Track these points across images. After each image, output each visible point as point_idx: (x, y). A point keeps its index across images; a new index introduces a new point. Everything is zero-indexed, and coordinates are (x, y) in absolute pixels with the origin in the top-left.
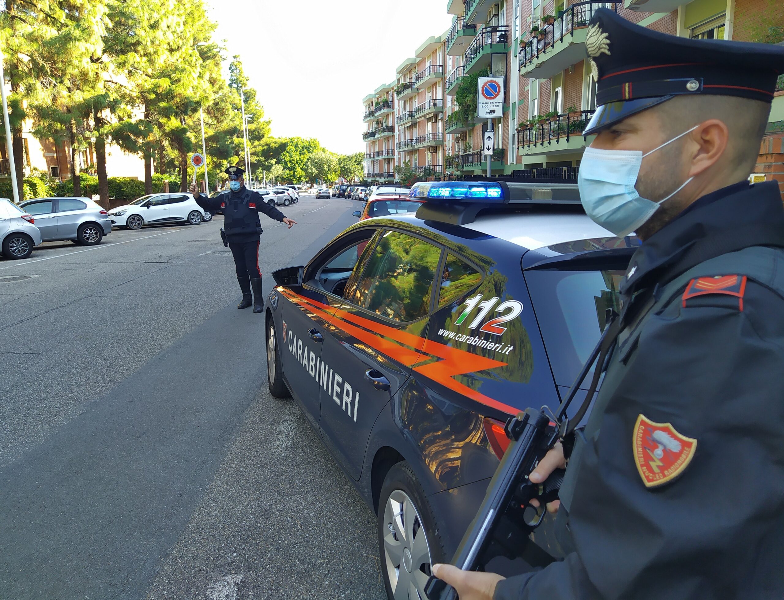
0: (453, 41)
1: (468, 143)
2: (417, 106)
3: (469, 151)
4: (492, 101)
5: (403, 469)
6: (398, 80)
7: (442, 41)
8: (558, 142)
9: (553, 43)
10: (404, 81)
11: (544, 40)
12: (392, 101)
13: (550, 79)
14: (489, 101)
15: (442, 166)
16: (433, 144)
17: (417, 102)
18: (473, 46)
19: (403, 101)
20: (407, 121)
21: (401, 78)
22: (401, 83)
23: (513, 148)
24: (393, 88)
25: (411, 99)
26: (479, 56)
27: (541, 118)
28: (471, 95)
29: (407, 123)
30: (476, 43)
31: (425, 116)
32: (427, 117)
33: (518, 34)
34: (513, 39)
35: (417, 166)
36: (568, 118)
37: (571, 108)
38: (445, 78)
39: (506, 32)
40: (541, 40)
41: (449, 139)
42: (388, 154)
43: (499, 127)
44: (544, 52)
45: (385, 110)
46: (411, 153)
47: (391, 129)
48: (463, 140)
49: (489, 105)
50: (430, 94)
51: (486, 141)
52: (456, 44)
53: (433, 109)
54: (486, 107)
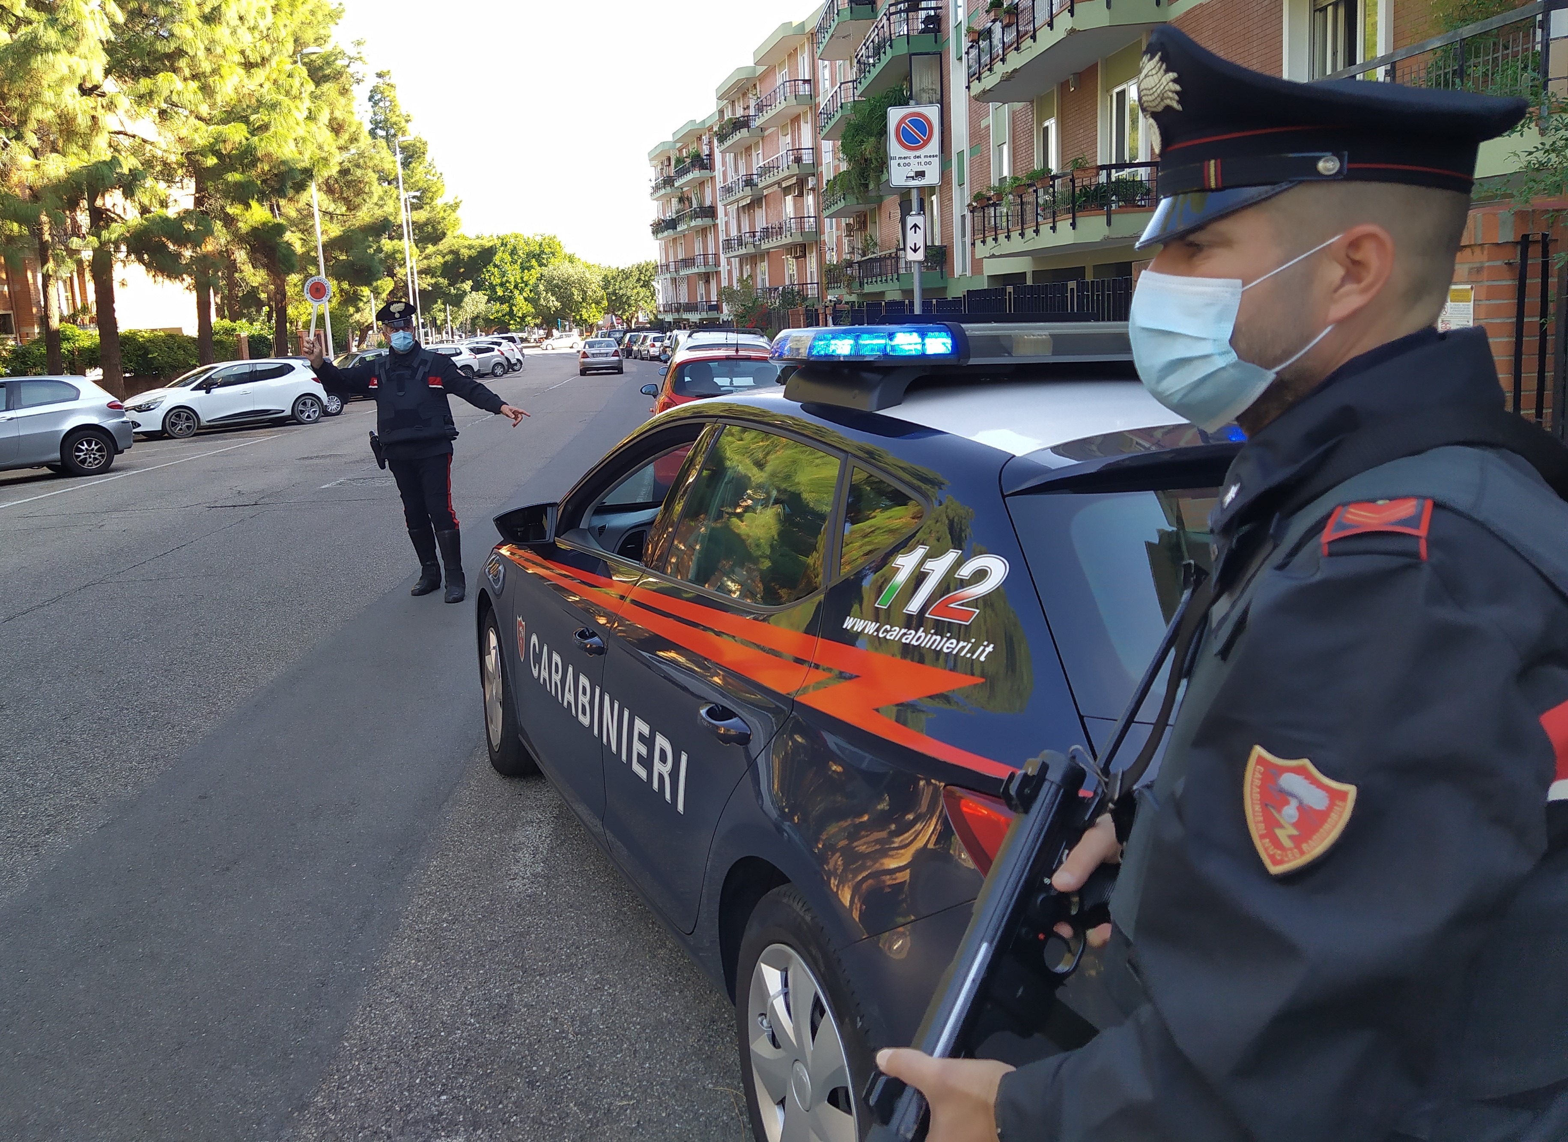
0: (831, 31)
1: (871, 237)
2: (761, 164)
3: (874, 253)
4: (917, 153)
5: (785, 900)
6: (721, 112)
7: (807, 31)
8: (1054, 228)
9: (1035, 31)
10: (734, 112)
11: (1015, 26)
12: (710, 155)
13: (1032, 102)
14: (912, 154)
15: (818, 283)
16: (799, 239)
17: (761, 156)
18: (872, 41)
19: (732, 155)
20: (742, 194)
21: (727, 108)
22: (726, 118)
23: (964, 243)
24: (710, 129)
25: (748, 149)
26: (885, 59)
27: (1018, 183)
28: (872, 139)
29: (743, 198)
30: (878, 35)
31: (779, 183)
32: (784, 185)
33: (961, 14)
34: (952, 24)
35: (767, 286)
36: (1072, 180)
37: (1076, 160)
38: (817, 106)
39: (938, 11)
40: (1009, 25)
41: (831, 228)
42: (706, 264)
43: (932, 202)
44: (1017, 49)
45: (695, 174)
46: (753, 259)
47: (710, 212)
48: (859, 229)
49: (913, 161)
50: (788, 139)
51: (910, 233)
52: (838, 38)
53: (795, 169)
54: (905, 165)
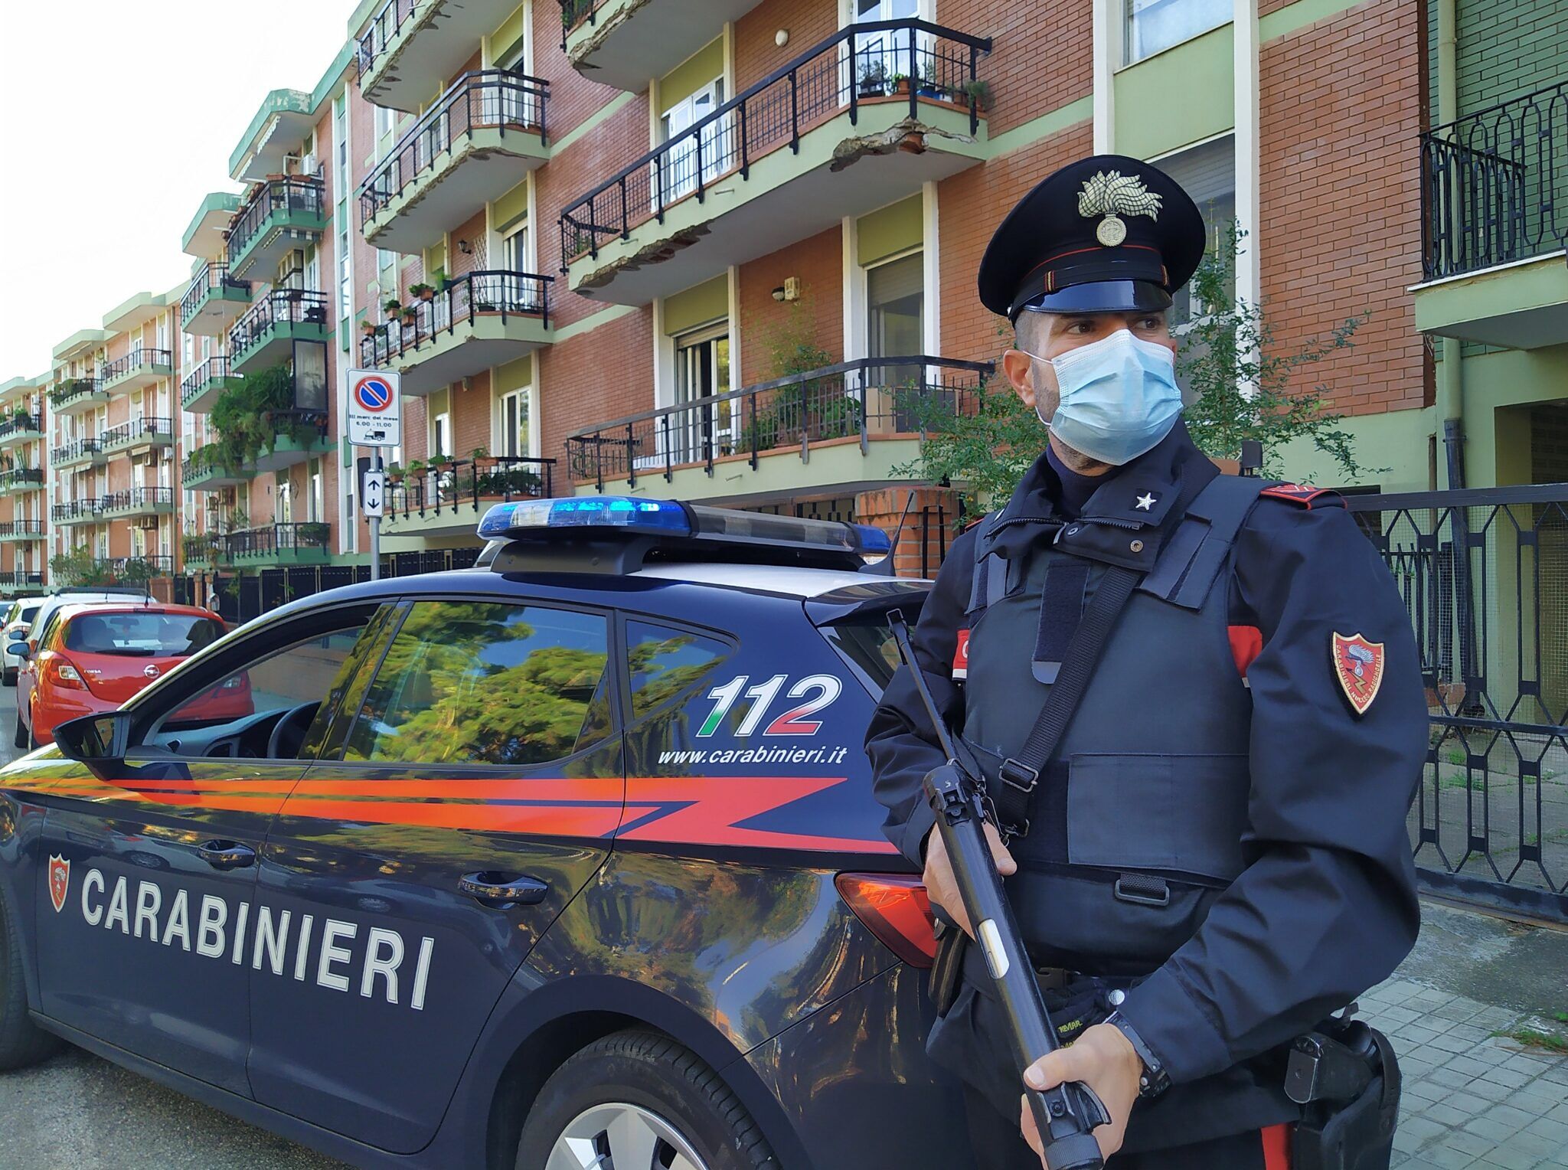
0: (200, 307)
1: (240, 511)
2: (106, 429)
3: (244, 527)
4: (377, 415)
6: (57, 372)
7: (168, 303)
8: (455, 510)
9: (434, 334)
10: (73, 373)
11: (413, 327)
12: (41, 416)
13: (424, 397)
14: (372, 414)
15: (172, 557)
16: (151, 510)
17: (105, 422)
18: (251, 321)
19: (69, 418)
20: (80, 458)
21: (65, 368)
22: (63, 379)
23: (350, 523)
24: (43, 388)
25: (90, 413)
26: (265, 341)
27: (418, 466)
28: (250, 415)
29: (80, 463)
30: (257, 316)
31: (128, 451)
32: (134, 453)
33: (348, 311)
34: (338, 319)
35: (108, 557)
36: (474, 467)
37: (478, 450)
38: (177, 378)
39: (323, 304)
40: (408, 325)
41: (190, 500)
42: (27, 530)
43: (314, 481)
44: (416, 347)
45: (20, 434)
46: (91, 528)
47: (39, 476)
48: (226, 503)
49: (371, 421)
50: (141, 407)
51: (368, 490)
52: (208, 314)
53: (148, 438)
54: (364, 424)
